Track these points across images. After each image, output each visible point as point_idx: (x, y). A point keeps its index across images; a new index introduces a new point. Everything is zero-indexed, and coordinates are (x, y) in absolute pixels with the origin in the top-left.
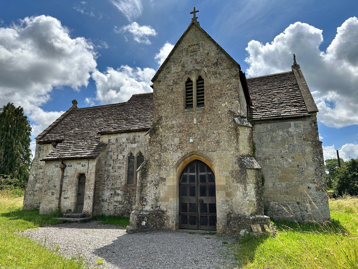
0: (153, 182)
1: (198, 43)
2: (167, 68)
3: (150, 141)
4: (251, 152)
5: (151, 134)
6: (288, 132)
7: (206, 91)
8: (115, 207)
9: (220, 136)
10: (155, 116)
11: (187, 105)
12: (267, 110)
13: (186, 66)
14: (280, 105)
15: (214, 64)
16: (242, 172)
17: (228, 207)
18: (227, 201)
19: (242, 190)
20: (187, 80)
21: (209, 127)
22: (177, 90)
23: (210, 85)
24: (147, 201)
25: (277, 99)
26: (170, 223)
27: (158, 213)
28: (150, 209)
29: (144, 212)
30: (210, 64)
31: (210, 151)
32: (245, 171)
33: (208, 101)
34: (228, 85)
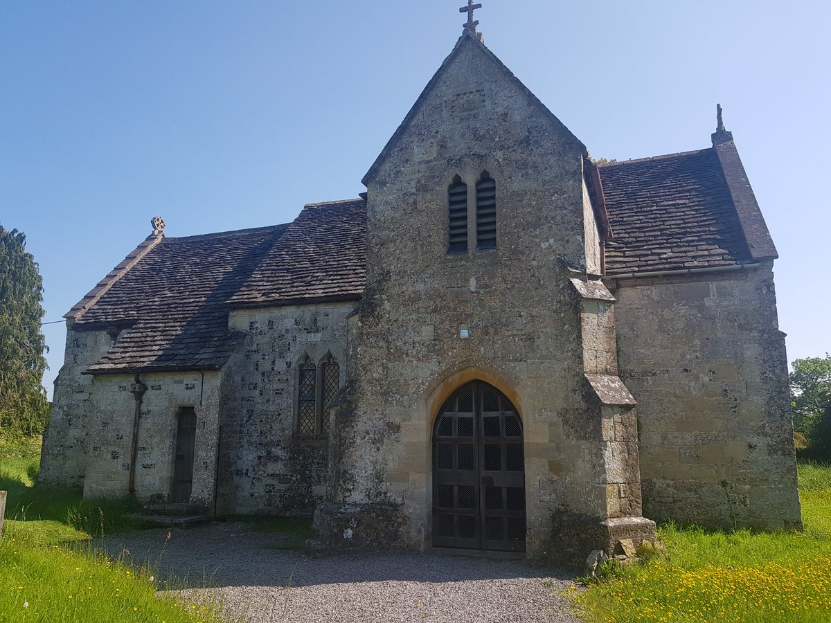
0: (370, 434)
1: (480, 88)
2: (402, 149)
3: (361, 334)
4: (612, 362)
5: (363, 316)
6: (701, 308)
7: (502, 210)
8: (270, 489)
9: (537, 322)
10: (373, 270)
11: (451, 244)
12: (649, 252)
13: (450, 144)
14: (682, 238)
15: (521, 143)
16: (591, 414)
17: (553, 496)
18: (552, 482)
19: (589, 457)
20: (452, 182)
21: (507, 300)
22: (426, 207)
23: (512, 195)
24: (355, 481)
25: (674, 222)
26: (413, 533)
27: (381, 509)
28: (362, 500)
29: (349, 506)
30: (511, 143)
31: (511, 358)
32: (597, 411)
33: (505, 234)
34: (556, 195)
